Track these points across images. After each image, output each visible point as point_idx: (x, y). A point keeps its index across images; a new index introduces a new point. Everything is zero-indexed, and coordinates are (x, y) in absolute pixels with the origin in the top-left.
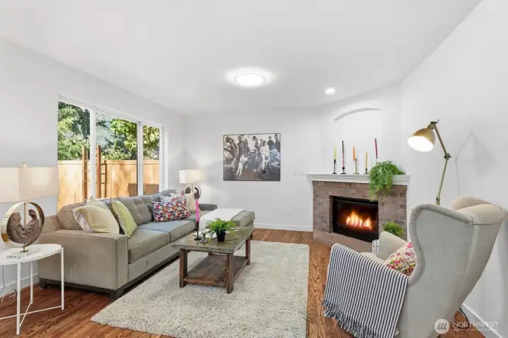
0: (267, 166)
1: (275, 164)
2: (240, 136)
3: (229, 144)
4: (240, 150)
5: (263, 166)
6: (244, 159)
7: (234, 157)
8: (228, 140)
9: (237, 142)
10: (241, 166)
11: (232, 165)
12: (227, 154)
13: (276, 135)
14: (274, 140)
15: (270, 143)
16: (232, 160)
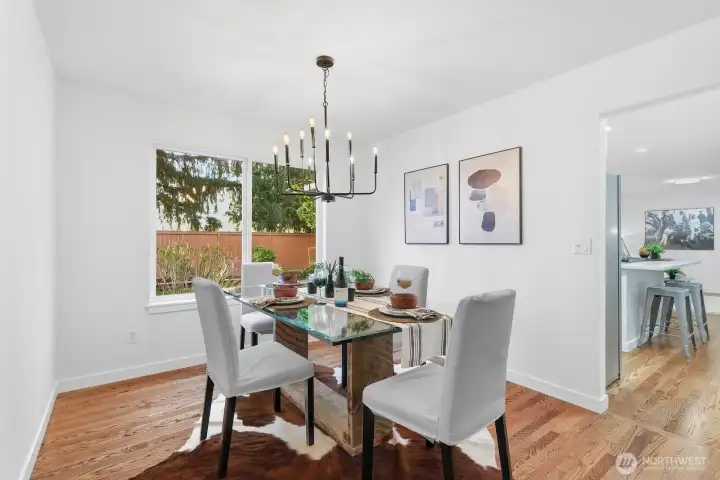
0: (698, 237)
1: (707, 235)
2: (664, 212)
3: (651, 219)
4: (665, 223)
5: (692, 237)
6: (669, 231)
7: (657, 228)
8: (650, 215)
9: (660, 216)
10: (665, 237)
11: (656, 236)
12: (650, 227)
13: (708, 209)
14: (706, 214)
15: (701, 217)
16: (654, 232)
